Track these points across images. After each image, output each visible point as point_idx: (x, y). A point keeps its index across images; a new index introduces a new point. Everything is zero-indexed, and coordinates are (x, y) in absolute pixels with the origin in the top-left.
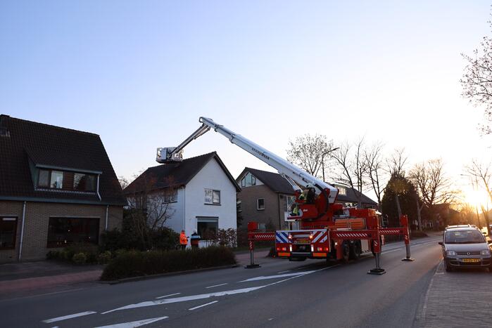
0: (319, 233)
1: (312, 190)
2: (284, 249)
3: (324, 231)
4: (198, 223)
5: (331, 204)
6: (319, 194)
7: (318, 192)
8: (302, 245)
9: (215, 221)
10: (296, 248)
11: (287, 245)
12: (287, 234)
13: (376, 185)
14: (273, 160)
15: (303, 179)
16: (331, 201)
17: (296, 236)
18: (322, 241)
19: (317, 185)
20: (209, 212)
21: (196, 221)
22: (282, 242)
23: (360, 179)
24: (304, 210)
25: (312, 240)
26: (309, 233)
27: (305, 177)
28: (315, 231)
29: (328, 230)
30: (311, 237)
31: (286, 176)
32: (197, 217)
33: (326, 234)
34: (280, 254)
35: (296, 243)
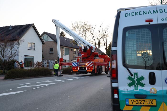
0: (89, 63)
1: (86, 47)
2: (76, 69)
3: (92, 62)
4: (25, 58)
5: (93, 52)
6: (88, 49)
7: (88, 48)
8: (83, 67)
9: (32, 58)
10: (80, 68)
11: (77, 67)
12: (77, 63)
13: (105, 45)
14: (72, 34)
15: (83, 42)
16: (93, 51)
17: (80, 64)
18: (90, 66)
19: (88, 45)
20: (30, 53)
21: (24, 57)
22: (75, 66)
23: (99, 42)
24: (82, 54)
25: (87, 66)
26: (86, 63)
27: (84, 42)
28: (88, 62)
29: (93, 62)
30: (86, 64)
31: (77, 41)
32: (24, 56)
33: (92, 63)
34: (74, 71)
35: (80, 66)
